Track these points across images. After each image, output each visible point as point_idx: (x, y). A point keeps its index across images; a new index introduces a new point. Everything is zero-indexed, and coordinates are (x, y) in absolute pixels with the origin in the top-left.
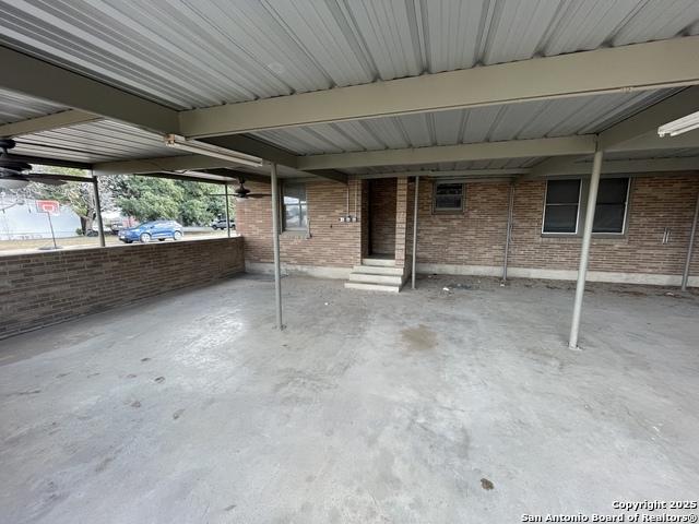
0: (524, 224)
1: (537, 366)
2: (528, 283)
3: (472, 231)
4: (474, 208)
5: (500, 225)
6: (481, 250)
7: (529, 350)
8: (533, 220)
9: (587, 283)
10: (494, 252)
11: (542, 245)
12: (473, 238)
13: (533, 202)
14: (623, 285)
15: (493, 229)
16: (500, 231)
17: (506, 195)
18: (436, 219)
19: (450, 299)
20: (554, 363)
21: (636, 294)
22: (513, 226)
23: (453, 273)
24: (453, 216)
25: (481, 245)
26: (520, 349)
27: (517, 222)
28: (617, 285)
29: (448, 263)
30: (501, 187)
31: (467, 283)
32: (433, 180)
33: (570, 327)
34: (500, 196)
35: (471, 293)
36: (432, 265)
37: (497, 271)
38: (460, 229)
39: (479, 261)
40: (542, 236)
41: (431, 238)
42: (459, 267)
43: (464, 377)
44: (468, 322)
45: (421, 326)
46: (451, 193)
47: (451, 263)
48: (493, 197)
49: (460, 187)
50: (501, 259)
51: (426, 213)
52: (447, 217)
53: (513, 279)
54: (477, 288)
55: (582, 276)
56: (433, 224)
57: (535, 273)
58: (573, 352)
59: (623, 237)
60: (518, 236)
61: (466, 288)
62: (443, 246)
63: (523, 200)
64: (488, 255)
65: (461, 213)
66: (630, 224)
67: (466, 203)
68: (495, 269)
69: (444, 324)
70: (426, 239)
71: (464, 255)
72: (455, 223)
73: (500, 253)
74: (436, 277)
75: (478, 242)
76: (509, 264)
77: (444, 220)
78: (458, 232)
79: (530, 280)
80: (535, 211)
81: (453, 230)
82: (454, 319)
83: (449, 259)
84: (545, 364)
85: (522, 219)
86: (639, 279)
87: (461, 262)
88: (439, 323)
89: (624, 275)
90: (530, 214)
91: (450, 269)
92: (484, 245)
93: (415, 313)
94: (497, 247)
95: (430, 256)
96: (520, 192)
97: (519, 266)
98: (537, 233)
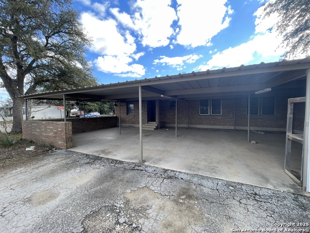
0: (194, 112)
11: (200, 118)
13: (196, 106)
51: (168, 109)
53: (192, 128)
56: (170, 112)
57: (198, 126)
59: (221, 115)
60: (193, 115)
62: (173, 119)
68: (185, 125)
70: (168, 117)
79: (196, 128)
89: (222, 126)
90: (196, 109)
92: (184, 118)
97: (194, 124)
98: (198, 114)
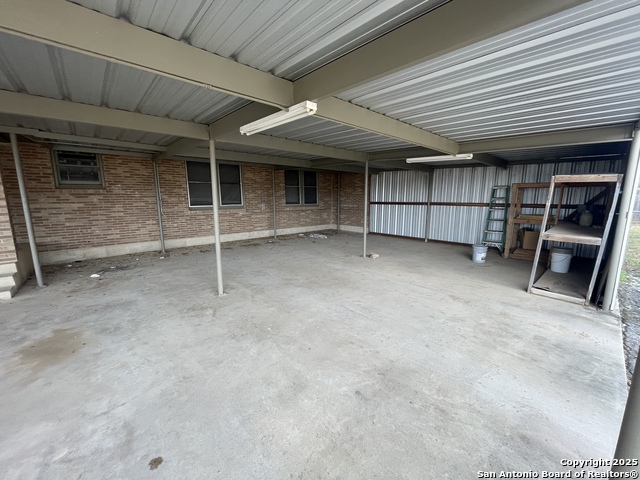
0: (173, 199)
1: (196, 321)
2: (185, 251)
3: (118, 207)
4: (116, 183)
5: (150, 200)
6: (133, 227)
7: (189, 309)
8: (179, 195)
9: (222, 244)
10: (149, 228)
11: (192, 217)
12: (122, 214)
13: (177, 179)
14: (248, 241)
15: (143, 204)
16: (150, 206)
17: (150, 170)
18: (65, 195)
19: (100, 285)
20: (210, 311)
21: (255, 245)
22: (163, 201)
23: (105, 255)
24: (90, 191)
25: (133, 222)
26: (181, 312)
27: (166, 197)
28: (245, 241)
29: (94, 246)
30: (142, 162)
31: (122, 264)
32: (48, 144)
33: (216, 280)
34: (144, 171)
35: (128, 273)
36: (70, 251)
37: (156, 245)
38: (103, 205)
39: (134, 239)
40: (190, 209)
41: (62, 218)
42: (111, 248)
43: (124, 365)
44: (126, 305)
45: (56, 332)
46: (83, 163)
47: (100, 245)
48: (137, 172)
49: (94, 158)
50: (157, 233)
51: (47, 186)
52: (80, 191)
53: (172, 250)
54: (136, 266)
55: (217, 239)
56: (59, 200)
57: (190, 242)
58: (221, 298)
59: (242, 207)
60: (169, 210)
61: (122, 269)
62: (84, 227)
63: (168, 177)
64: (142, 231)
65: (100, 187)
66: (245, 199)
67: (105, 177)
68: (153, 243)
69: (94, 317)
70: (53, 220)
71: (115, 234)
72: (95, 199)
73: (155, 227)
74: (79, 265)
75: (129, 218)
76: (165, 237)
77: (78, 196)
78: (101, 208)
79: (186, 248)
80: (180, 187)
81: (94, 207)
82: (108, 307)
83: (95, 241)
84: (203, 316)
85: (170, 194)
86: (256, 235)
87: (112, 242)
88: (88, 318)
90: (176, 190)
91: (100, 252)
92: (137, 222)
93: (44, 318)
94: (151, 222)
95: (64, 241)
96: (164, 169)
98: (185, 206)
